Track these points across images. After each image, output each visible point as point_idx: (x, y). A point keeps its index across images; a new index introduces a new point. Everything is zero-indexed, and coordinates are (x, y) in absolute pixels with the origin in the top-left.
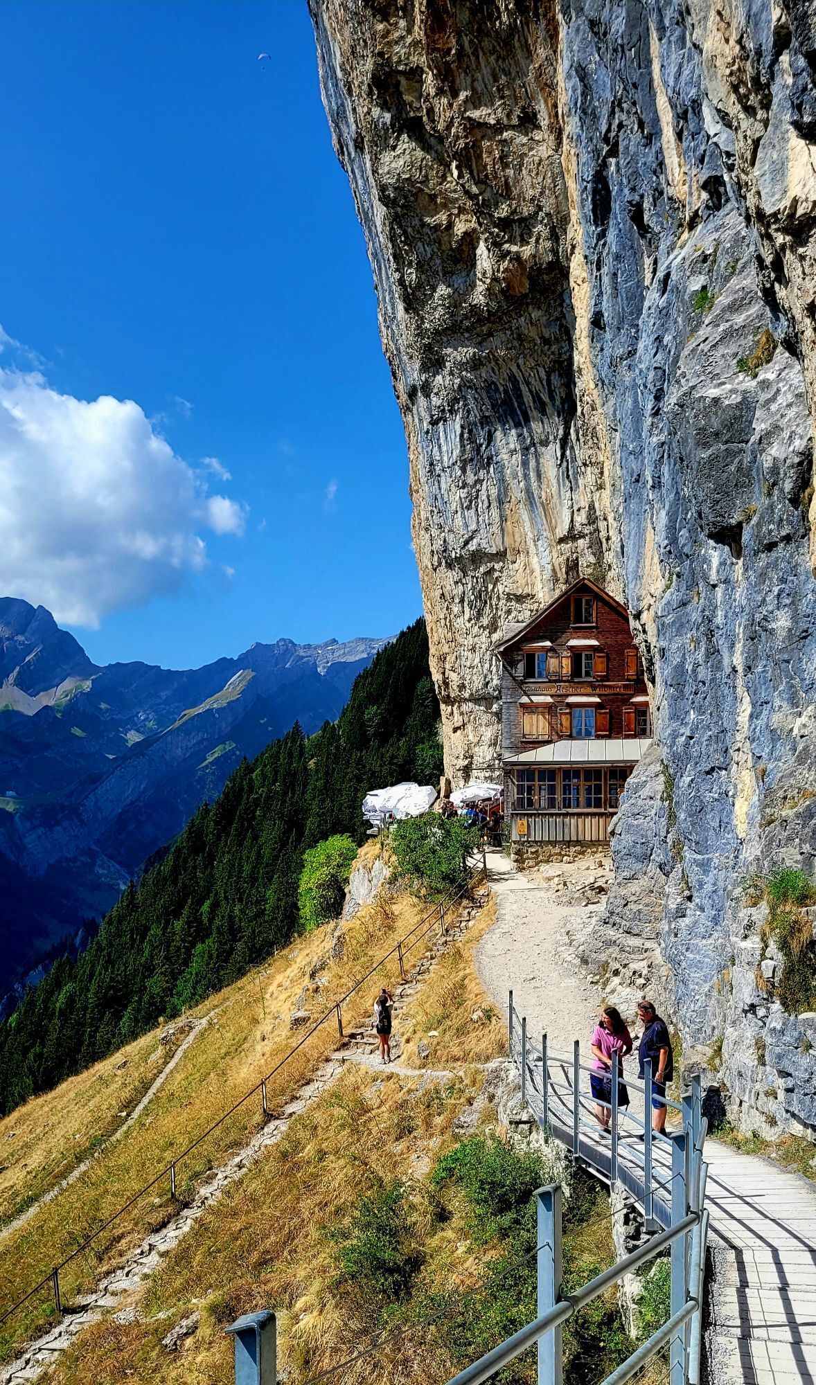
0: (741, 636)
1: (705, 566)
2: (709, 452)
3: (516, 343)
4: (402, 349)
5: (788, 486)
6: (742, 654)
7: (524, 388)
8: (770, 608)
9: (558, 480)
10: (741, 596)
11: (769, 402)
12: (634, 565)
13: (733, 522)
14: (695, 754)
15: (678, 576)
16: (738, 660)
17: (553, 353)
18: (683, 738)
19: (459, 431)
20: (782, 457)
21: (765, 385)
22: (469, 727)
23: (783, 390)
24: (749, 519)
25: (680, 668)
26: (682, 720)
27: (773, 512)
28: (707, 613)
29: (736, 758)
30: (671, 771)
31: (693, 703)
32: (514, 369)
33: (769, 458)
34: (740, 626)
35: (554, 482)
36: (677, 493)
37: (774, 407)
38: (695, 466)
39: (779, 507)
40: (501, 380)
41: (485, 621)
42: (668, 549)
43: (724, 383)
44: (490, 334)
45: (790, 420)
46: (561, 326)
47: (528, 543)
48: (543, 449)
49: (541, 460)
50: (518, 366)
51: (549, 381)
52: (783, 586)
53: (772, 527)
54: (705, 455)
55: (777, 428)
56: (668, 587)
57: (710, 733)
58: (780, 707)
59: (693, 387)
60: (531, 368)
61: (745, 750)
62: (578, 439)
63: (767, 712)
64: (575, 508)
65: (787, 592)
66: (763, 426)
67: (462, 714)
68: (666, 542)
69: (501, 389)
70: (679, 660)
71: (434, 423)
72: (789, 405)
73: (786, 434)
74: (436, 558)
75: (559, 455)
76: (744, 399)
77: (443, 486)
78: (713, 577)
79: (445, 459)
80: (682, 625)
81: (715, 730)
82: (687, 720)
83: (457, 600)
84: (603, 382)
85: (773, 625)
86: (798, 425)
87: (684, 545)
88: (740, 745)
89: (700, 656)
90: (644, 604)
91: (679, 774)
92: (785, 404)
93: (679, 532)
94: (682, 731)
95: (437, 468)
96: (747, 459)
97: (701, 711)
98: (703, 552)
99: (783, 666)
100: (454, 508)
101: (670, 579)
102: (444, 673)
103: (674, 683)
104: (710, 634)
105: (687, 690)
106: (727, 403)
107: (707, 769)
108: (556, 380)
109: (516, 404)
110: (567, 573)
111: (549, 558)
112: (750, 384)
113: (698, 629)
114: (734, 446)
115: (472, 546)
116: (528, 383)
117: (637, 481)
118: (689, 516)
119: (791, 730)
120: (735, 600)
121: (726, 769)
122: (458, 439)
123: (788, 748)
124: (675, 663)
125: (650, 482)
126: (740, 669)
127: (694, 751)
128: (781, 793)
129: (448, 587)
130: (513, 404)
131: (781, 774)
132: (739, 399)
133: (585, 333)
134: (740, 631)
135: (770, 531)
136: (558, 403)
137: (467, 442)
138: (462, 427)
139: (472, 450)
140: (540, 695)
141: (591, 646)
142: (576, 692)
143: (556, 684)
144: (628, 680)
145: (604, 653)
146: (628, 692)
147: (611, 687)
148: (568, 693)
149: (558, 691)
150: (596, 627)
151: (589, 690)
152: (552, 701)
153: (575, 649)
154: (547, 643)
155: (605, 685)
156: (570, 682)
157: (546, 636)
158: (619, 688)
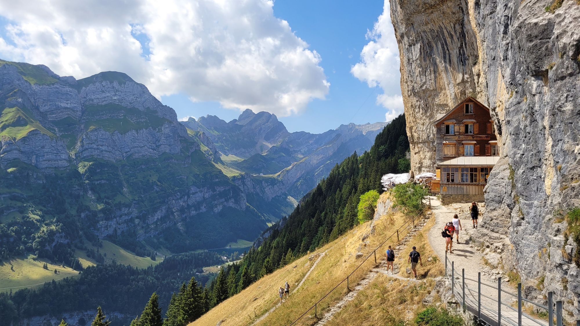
0: (547, 114)
1: (530, 87)
2: (533, 43)
3: (442, 15)
4: (399, 21)
5: (571, 53)
6: (548, 121)
7: (445, 31)
8: (563, 102)
9: (458, 63)
10: (547, 98)
11: (560, 22)
12: (492, 90)
13: (544, 69)
14: (525, 161)
15: (517, 92)
16: (546, 123)
17: (456, 17)
18: (519, 155)
19: (419, 47)
20: (568, 42)
21: (559, 15)
22: (421, 153)
23: (567, 17)
24: (552, 68)
25: (518, 128)
26: (519, 148)
27: (563, 64)
28: (531, 106)
29: (545, 162)
30: (513, 168)
31: (524, 141)
32: (441, 24)
33: (562, 43)
34: (547, 110)
35: (456, 63)
36: (515, 61)
37: (563, 24)
38: (526, 49)
39: (567, 62)
40: (436, 28)
41: (428, 114)
42: (511, 82)
43: (539, 17)
44: (432, 12)
45: (571, 28)
46: (460, 7)
47: (445, 85)
48: (452, 52)
49: (451, 56)
50: (443, 23)
51: (454, 27)
52: (569, 93)
53: (563, 70)
54: (531, 44)
55: (565, 32)
56: (511, 97)
57: (532, 153)
58: (568, 142)
59: (525, 20)
60: (448, 23)
61: (549, 159)
62: (466, 47)
63: (561, 144)
64: (465, 72)
65: (571, 95)
66: (558, 31)
67: (418, 148)
68: (510, 80)
69: (436, 31)
70: (517, 125)
71: (410, 46)
72: (571, 22)
73: (570, 33)
74: (410, 92)
75: (458, 53)
76: (549, 22)
77: (413, 67)
78: (534, 91)
79: (414, 58)
80: (518, 111)
81: (534, 152)
82: (521, 148)
83: (417, 107)
84: (479, 25)
85: (564, 109)
86: (575, 30)
87: (519, 81)
88: (547, 157)
89: (528, 122)
90: (497, 105)
91: (517, 169)
92: (568, 22)
93: (516, 75)
94: (518, 152)
95: (411, 61)
96: (550, 45)
97: (528, 144)
98: (529, 82)
99: (570, 125)
100: (417, 74)
101: (512, 94)
102: (412, 133)
103: (514, 133)
104: (532, 114)
105: (521, 136)
106: (541, 24)
107: (531, 167)
108: (458, 27)
109: (441, 36)
110: (461, 96)
111: (454, 91)
112: (551, 16)
113: (526, 112)
114: (544, 41)
115: (424, 88)
116: (446, 28)
117: (494, 59)
118: (521, 69)
119: (574, 151)
120: (544, 100)
121: (540, 167)
122: (419, 50)
123: (572, 158)
124: (515, 126)
125: (502, 58)
126: (547, 128)
127: (525, 160)
128: (570, 177)
129: (414, 103)
130: (440, 37)
131: (570, 169)
132: (546, 22)
133: (472, 7)
134: (547, 112)
135: (562, 72)
136: (458, 34)
137: (422, 51)
138: (421, 46)
139: (424, 54)
140: (451, 140)
141: (472, 122)
142: (466, 139)
143: (458, 136)
144: (487, 134)
145: (477, 124)
146: (488, 139)
147: (481, 137)
148: (463, 139)
149: (459, 139)
150: (474, 115)
151: (471, 138)
152: (456, 142)
153: (465, 123)
154: (454, 121)
155: (478, 136)
156: (464, 135)
157: (454, 118)
158: (484, 138)
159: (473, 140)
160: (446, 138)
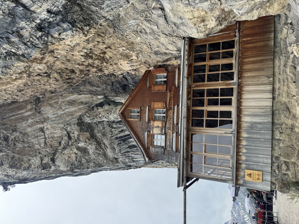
7: (119, 136)
32: (113, 138)
40: (117, 142)
51: (115, 128)
69: (120, 142)
130: (124, 139)
138: (132, 154)
140: (173, 140)
141: (149, 110)
142: (172, 119)
143: (167, 130)
144: (167, 90)
145: (153, 103)
146: (173, 89)
147: (170, 99)
148: (172, 123)
149: (171, 129)
150: (141, 107)
151: (171, 111)
152: (175, 133)
153: (151, 119)
154: (146, 133)
155: (169, 103)
156: (166, 122)
157: (144, 134)
158: (171, 94)
159: (174, 109)
160: (169, 147)
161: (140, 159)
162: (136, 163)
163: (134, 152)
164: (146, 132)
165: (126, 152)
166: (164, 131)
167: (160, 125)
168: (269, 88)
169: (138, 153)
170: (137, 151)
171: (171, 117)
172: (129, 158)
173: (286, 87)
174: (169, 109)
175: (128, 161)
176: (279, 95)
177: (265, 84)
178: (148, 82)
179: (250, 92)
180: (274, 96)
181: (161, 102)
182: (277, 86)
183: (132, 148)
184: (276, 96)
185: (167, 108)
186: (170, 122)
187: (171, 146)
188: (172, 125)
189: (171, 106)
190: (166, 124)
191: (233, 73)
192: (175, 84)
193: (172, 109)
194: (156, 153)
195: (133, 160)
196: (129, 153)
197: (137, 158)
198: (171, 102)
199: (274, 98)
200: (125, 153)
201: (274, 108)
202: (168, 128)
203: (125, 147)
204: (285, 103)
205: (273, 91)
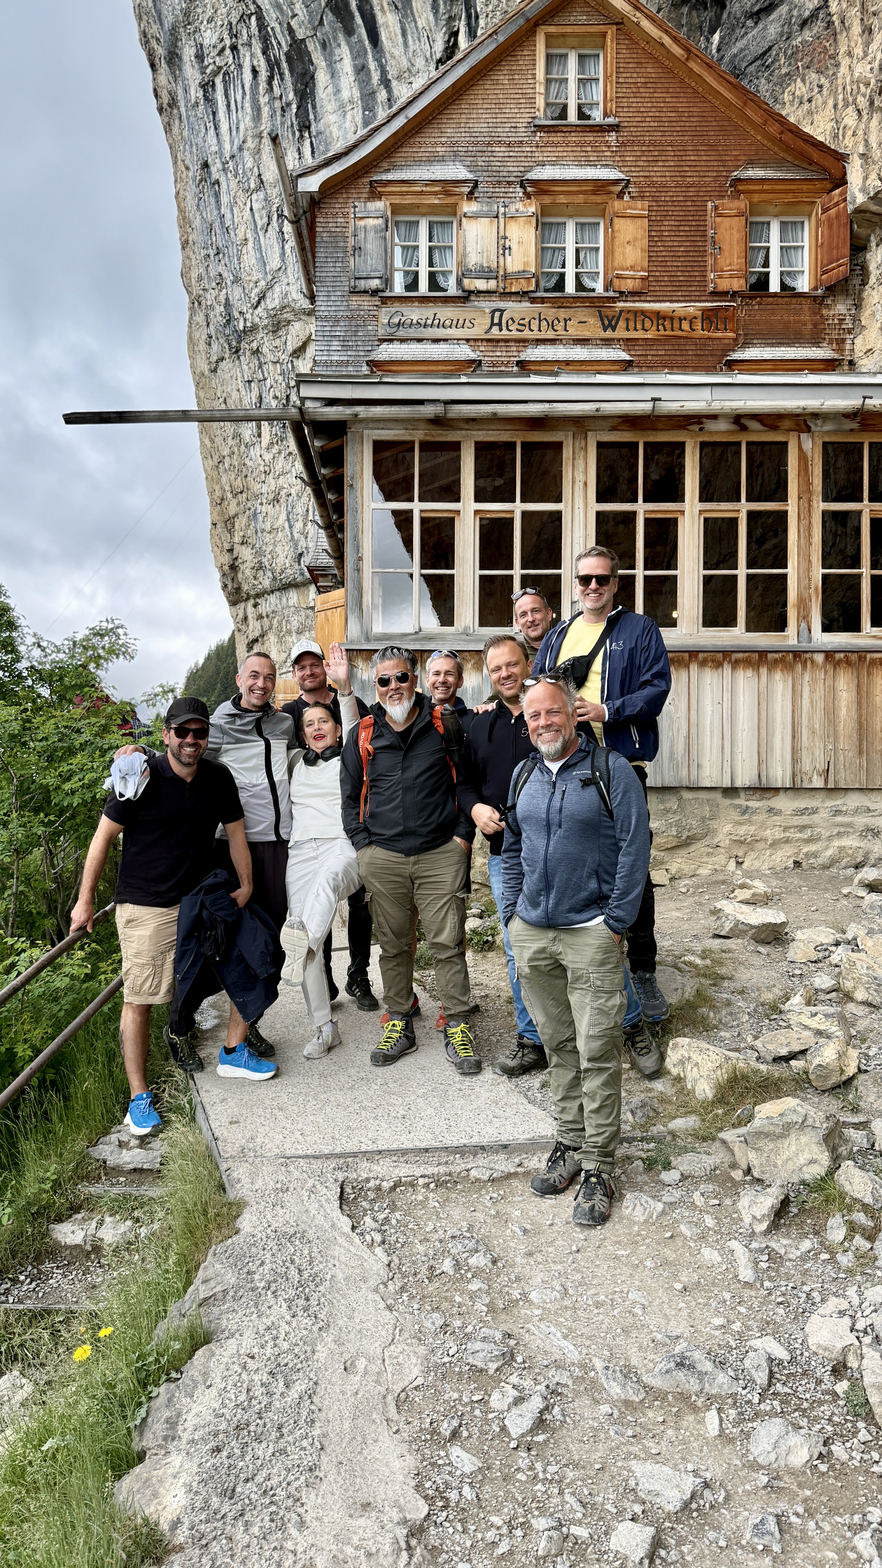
22: (272, 638)
67: (260, 617)
102: (231, 551)
122: (248, 99)
137: (264, 100)
138: (255, 72)
139: (272, 116)
140: (436, 341)
141: (601, 186)
142: (551, 335)
143: (487, 305)
144: (716, 294)
145: (640, 207)
146: (719, 334)
147: (664, 318)
148: (527, 334)
149: (495, 330)
150: (615, 128)
151: (593, 328)
152: (473, 356)
153: (547, 200)
154: (458, 172)
155: (643, 312)
156: (533, 300)
157: (456, 156)
158: (691, 323)
159: (607, 342)
160: (396, 320)
161: (224, 127)
162: (197, 104)
163: (270, 79)
164: (471, 168)
165: (262, 25)
166: (481, 285)
167: (513, 264)
168: (780, 775)
169: (265, 111)
170: (277, 104)
171: (560, 327)
172: (223, 50)
173: (778, 834)
174: (609, 312)
175: (206, 42)
176: (745, 811)
177: (795, 760)
178: (770, 174)
179: (763, 702)
180: (742, 794)
181: (646, 264)
182: (783, 803)
183: (291, 71)
184: (741, 801)
185: (613, 299)
186: (535, 325)
187: (402, 333)
188: (515, 334)
189: (622, 324)
190: (523, 295)
191: (854, 626)
192: (746, 345)
193: (609, 334)
194: (351, 241)
195: (218, 80)
196: (257, 48)
197: (228, 106)
198: (648, 324)
199: (731, 791)
200: (253, 18)
201: (687, 795)
202: (502, 311)
203: (294, 16)
204: (709, 832)
205: (764, 790)
